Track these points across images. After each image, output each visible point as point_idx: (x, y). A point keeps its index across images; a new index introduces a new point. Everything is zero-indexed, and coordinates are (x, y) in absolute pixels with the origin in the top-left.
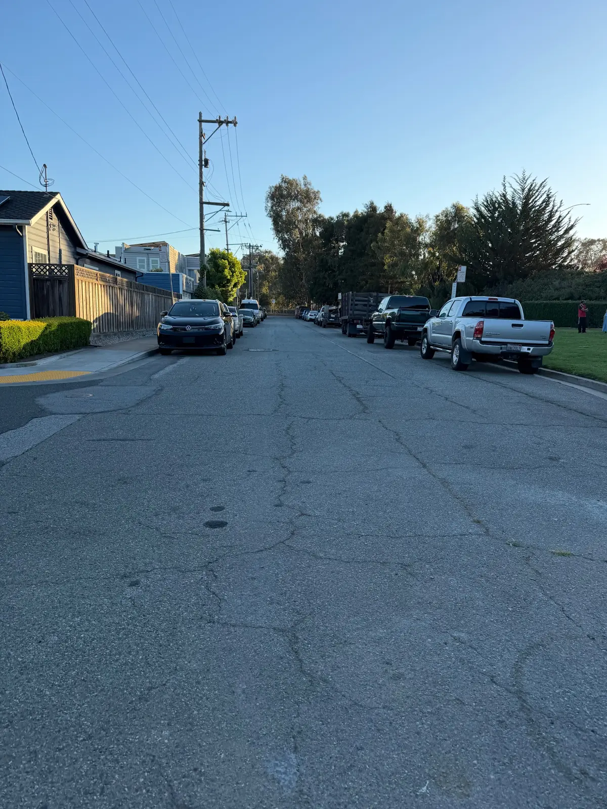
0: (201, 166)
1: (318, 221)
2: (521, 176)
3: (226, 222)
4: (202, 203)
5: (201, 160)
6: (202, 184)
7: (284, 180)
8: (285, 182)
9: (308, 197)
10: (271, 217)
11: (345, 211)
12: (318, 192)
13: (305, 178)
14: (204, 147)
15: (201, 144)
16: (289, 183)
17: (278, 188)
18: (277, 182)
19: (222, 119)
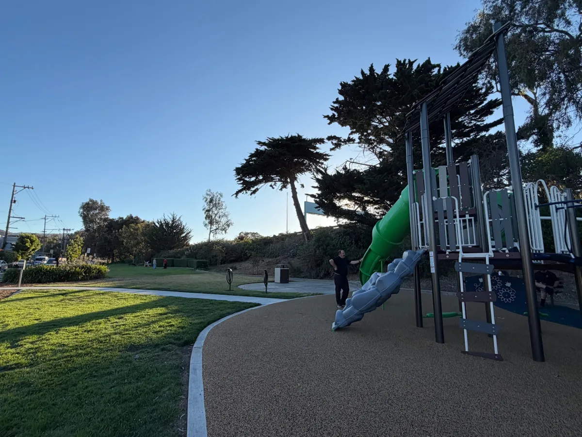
0: (11, 202)
1: (106, 220)
2: (172, 214)
3: (45, 219)
4: (9, 217)
5: (12, 200)
6: (10, 209)
7: (91, 200)
8: (91, 201)
9: (103, 208)
10: (81, 216)
11: (121, 216)
12: (109, 207)
13: (101, 201)
14: (14, 196)
15: (13, 194)
16: (94, 203)
17: (87, 204)
18: (87, 200)
19: (26, 186)
